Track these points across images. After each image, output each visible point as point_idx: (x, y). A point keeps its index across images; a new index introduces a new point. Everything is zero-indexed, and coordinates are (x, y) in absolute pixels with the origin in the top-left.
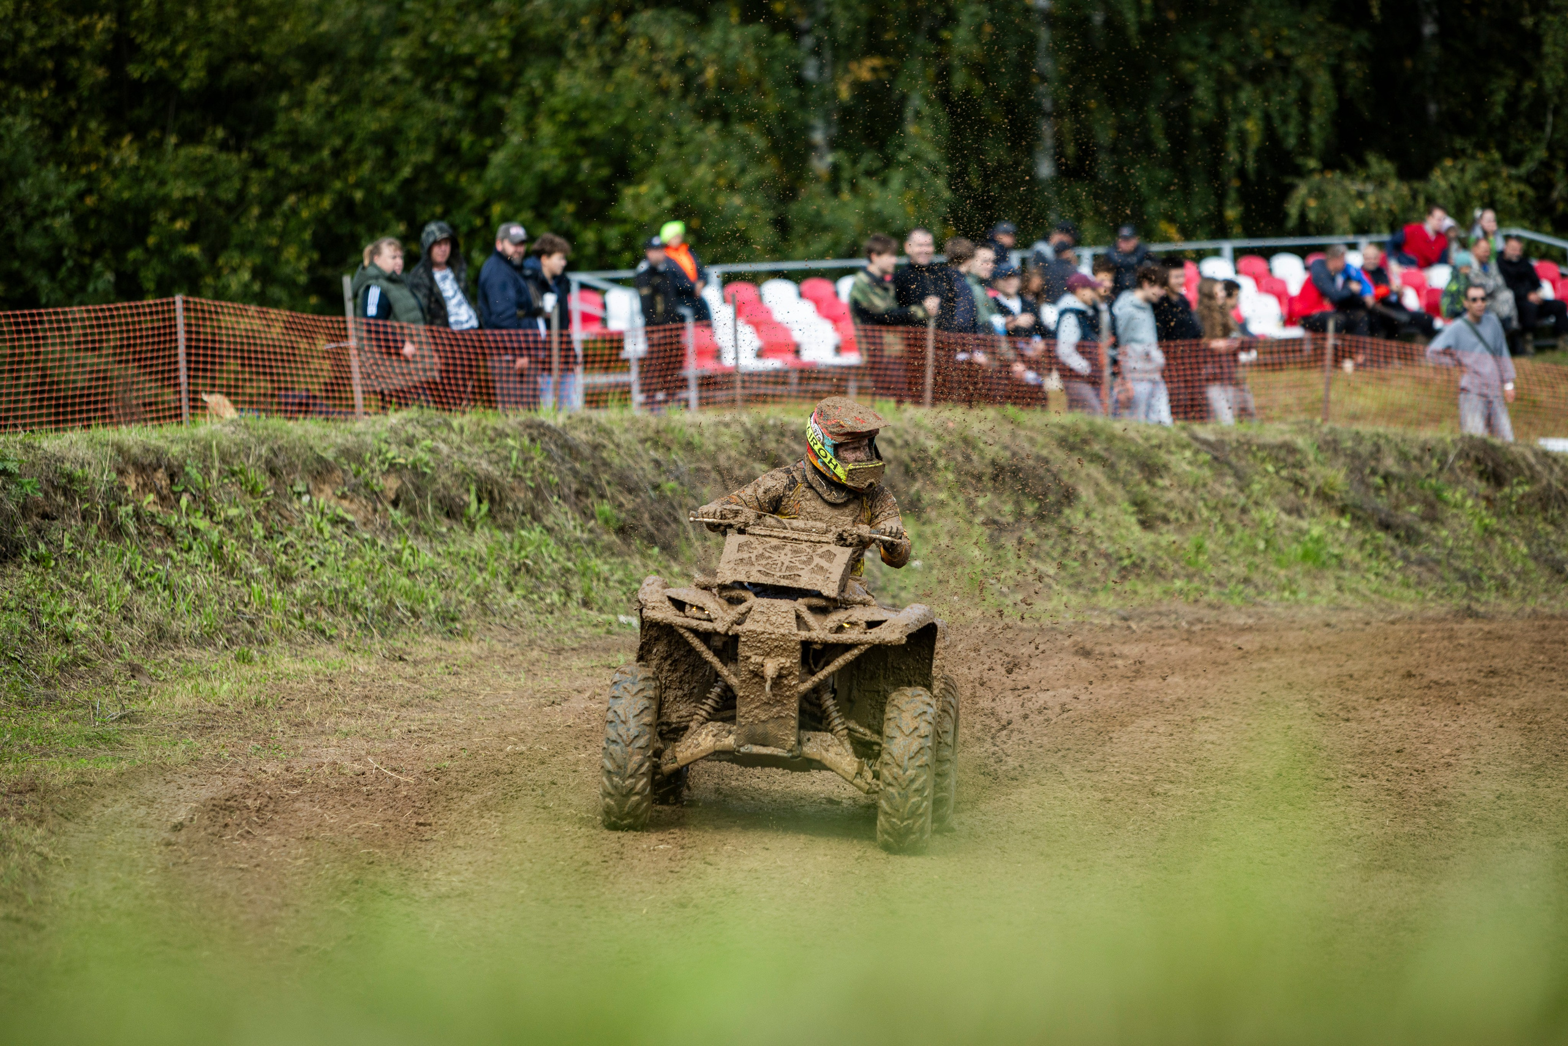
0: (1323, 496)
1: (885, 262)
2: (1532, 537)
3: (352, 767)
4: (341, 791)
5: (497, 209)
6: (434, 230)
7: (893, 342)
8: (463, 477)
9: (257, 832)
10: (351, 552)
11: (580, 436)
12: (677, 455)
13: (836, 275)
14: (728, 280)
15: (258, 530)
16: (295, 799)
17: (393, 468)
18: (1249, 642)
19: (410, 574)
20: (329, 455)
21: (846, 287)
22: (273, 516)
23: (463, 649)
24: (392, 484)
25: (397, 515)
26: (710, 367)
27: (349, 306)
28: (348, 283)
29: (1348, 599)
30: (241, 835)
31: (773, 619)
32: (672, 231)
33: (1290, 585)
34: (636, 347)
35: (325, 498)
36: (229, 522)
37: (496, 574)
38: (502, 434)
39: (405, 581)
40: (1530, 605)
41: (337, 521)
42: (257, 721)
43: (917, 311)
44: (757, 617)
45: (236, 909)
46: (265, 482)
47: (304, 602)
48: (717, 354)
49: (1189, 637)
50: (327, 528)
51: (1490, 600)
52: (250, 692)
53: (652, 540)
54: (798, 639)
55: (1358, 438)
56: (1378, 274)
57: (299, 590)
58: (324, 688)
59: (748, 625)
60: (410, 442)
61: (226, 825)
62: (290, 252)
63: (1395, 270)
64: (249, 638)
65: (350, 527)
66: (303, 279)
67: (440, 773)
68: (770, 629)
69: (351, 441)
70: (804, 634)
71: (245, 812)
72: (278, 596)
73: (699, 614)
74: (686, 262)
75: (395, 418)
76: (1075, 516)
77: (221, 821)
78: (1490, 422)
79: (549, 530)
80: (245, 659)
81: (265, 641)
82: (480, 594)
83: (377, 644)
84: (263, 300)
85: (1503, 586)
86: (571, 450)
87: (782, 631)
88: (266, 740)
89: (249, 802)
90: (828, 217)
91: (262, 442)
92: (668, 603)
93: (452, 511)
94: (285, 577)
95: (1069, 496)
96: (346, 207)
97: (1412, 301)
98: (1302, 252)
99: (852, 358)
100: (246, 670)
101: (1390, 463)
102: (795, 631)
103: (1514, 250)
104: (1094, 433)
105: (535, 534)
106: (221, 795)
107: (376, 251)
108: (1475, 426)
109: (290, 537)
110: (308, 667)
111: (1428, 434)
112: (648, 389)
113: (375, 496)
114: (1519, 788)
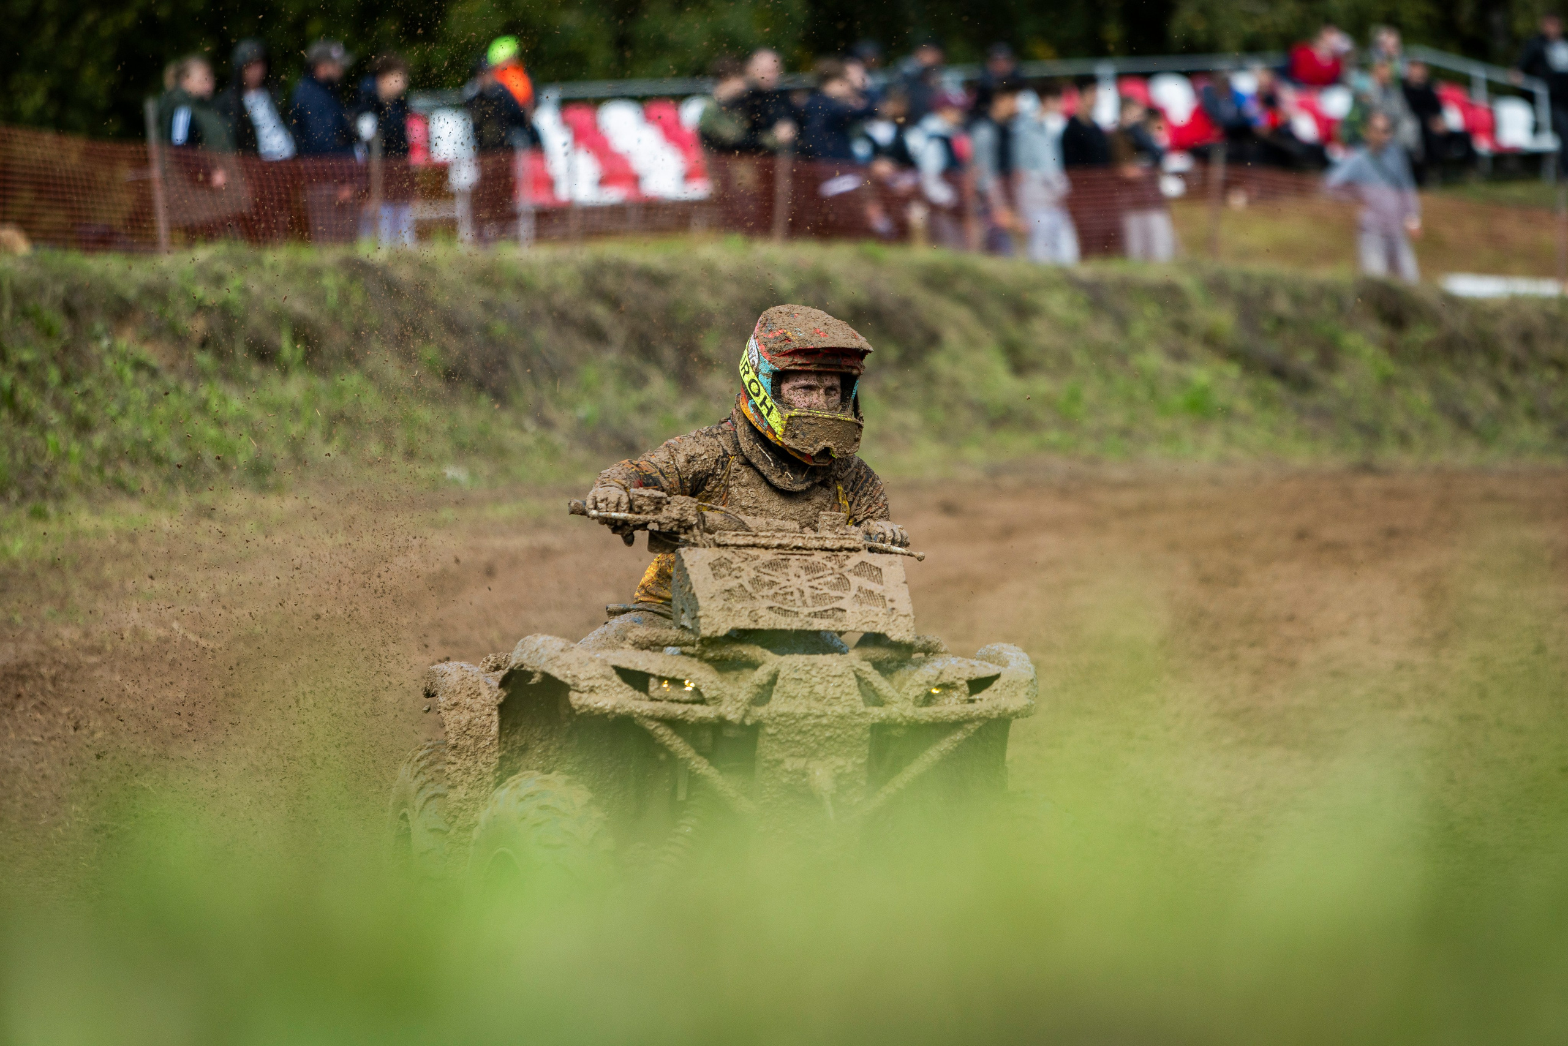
0: (1211, 340)
1: (732, 87)
2: (1435, 385)
3: (153, 632)
4: (144, 658)
5: (315, 26)
6: (247, 49)
7: (745, 173)
8: (277, 318)
9: (52, 702)
10: (154, 399)
11: (404, 273)
12: (509, 296)
13: (681, 98)
14: (565, 104)
15: (54, 375)
16: (93, 667)
17: (200, 308)
18: (1129, 499)
19: (220, 423)
20: (132, 293)
21: (692, 113)
22: (71, 361)
23: (273, 505)
24: (198, 326)
25: (205, 359)
26: (543, 199)
27: (153, 134)
28: (151, 109)
29: (1236, 453)
30: (35, 707)
31: (819, 689)
32: (503, 51)
33: (1173, 437)
34: (465, 176)
35: (126, 341)
36: (23, 368)
37: (311, 424)
38: (316, 273)
39: (212, 432)
40: (1435, 459)
41: (139, 365)
42: (53, 582)
43: (767, 140)
44: (790, 687)
45: (29, 786)
46: (61, 323)
47: (105, 454)
48: (548, 183)
49: (1064, 493)
50: (129, 374)
51: (1389, 454)
52: (45, 551)
53: (480, 386)
54: (867, 721)
55: (1247, 278)
56: (1269, 100)
57: (99, 440)
58: (125, 547)
59: (778, 705)
60: (218, 280)
61: (19, 696)
62: (89, 73)
63: (1289, 96)
64: (44, 493)
65: (154, 373)
66: (102, 103)
67: (250, 639)
68: (817, 708)
69: (153, 278)
70: (878, 713)
71: (40, 682)
72: (75, 448)
73: (675, 693)
74: (518, 85)
75: (203, 253)
76: (940, 362)
77: (13, 690)
78: (1392, 261)
79: (370, 377)
80: (39, 514)
81: (60, 496)
82: (296, 446)
83: (183, 498)
84: (61, 126)
85: (1404, 439)
86: (391, 288)
87: (839, 709)
88: (63, 602)
89: (44, 670)
90: (672, 36)
91: (57, 278)
92: (617, 679)
93: (265, 354)
94: (83, 427)
95: (933, 339)
96: (149, 24)
97: (1305, 128)
98: (1188, 75)
99: (699, 190)
100: (40, 527)
101: (1282, 305)
102: (861, 708)
103: (1416, 74)
104: (959, 272)
105: (352, 380)
106: (13, 662)
107: (181, 74)
108: (1374, 264)
109: (89, 382)
110: (107, 524)
111: (1325, 274)
112: (478, 224)
113: (180, 339)
114: (1421, 658)
